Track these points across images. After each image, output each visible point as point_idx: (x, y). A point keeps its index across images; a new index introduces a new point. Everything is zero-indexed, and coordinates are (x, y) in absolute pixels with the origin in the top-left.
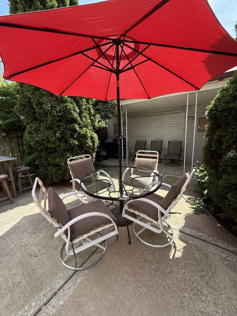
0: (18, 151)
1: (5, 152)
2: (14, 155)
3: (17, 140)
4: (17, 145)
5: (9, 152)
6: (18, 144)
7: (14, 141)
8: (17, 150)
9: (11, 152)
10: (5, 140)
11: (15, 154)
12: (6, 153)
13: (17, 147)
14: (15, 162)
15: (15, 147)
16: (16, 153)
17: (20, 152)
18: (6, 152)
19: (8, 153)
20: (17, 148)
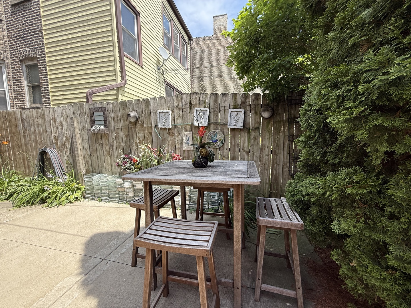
0: (286, 153)
1: (262, 152)
2: (278, 160)
3: (289, 128)
4: (287, 138)
5: (269, 153)
6: (289, 136)
7: (282, 129)
8: (286, 149)
9: (273, 153)
10: (267, 127)
11: (280, 157)
12: (264, 155)
13: (287, 143)
14: (276, 176)
15: (282, 142)
16: (282, 157)
17: (289, 154)
18: (264, 151)
19: (267, 153)
20: (286, 146)
